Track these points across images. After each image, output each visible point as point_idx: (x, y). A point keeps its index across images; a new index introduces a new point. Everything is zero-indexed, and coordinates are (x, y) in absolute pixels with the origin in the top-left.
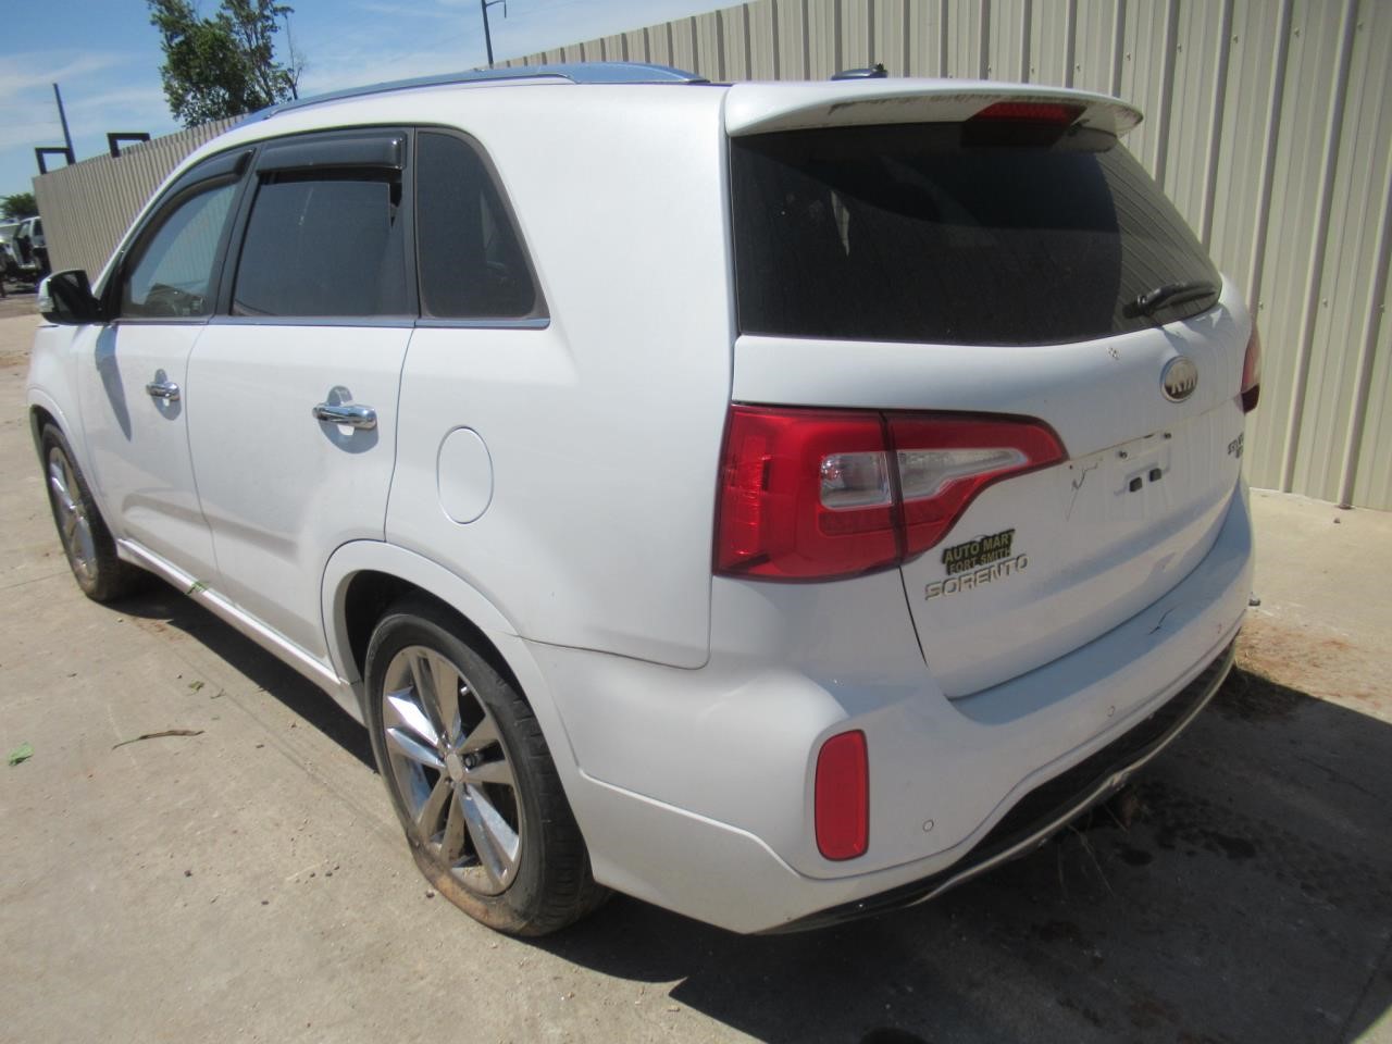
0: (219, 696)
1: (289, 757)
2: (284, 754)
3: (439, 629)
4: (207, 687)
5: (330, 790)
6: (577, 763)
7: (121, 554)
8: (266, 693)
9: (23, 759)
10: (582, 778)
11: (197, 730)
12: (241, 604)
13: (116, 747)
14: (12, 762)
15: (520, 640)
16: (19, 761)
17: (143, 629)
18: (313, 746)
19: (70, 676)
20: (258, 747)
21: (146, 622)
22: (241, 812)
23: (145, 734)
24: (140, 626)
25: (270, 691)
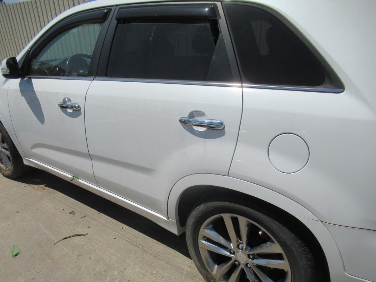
0: (84, 217)
1: (129, 242)
2: (126, 241)
3: (253, 210)
4: (77, 214)
5: (155, 256)
6: (345, 270)
7: (25, 163)
8: (101, 214)
9: (18, 254)
10: (346, 275)
11: (85, 234)
12: (102, 187)
13: (55, 244)
14: (14, 256)
15: (320, 222)
16: (16, 255)
17: (36, 189)
18: (136, 236)
19: (17, 213)
20: (114, 239)
21: (36, 186)
22: (125, 271)
23: (65, 237)
24: (34, 188)
25: (103, 213)
